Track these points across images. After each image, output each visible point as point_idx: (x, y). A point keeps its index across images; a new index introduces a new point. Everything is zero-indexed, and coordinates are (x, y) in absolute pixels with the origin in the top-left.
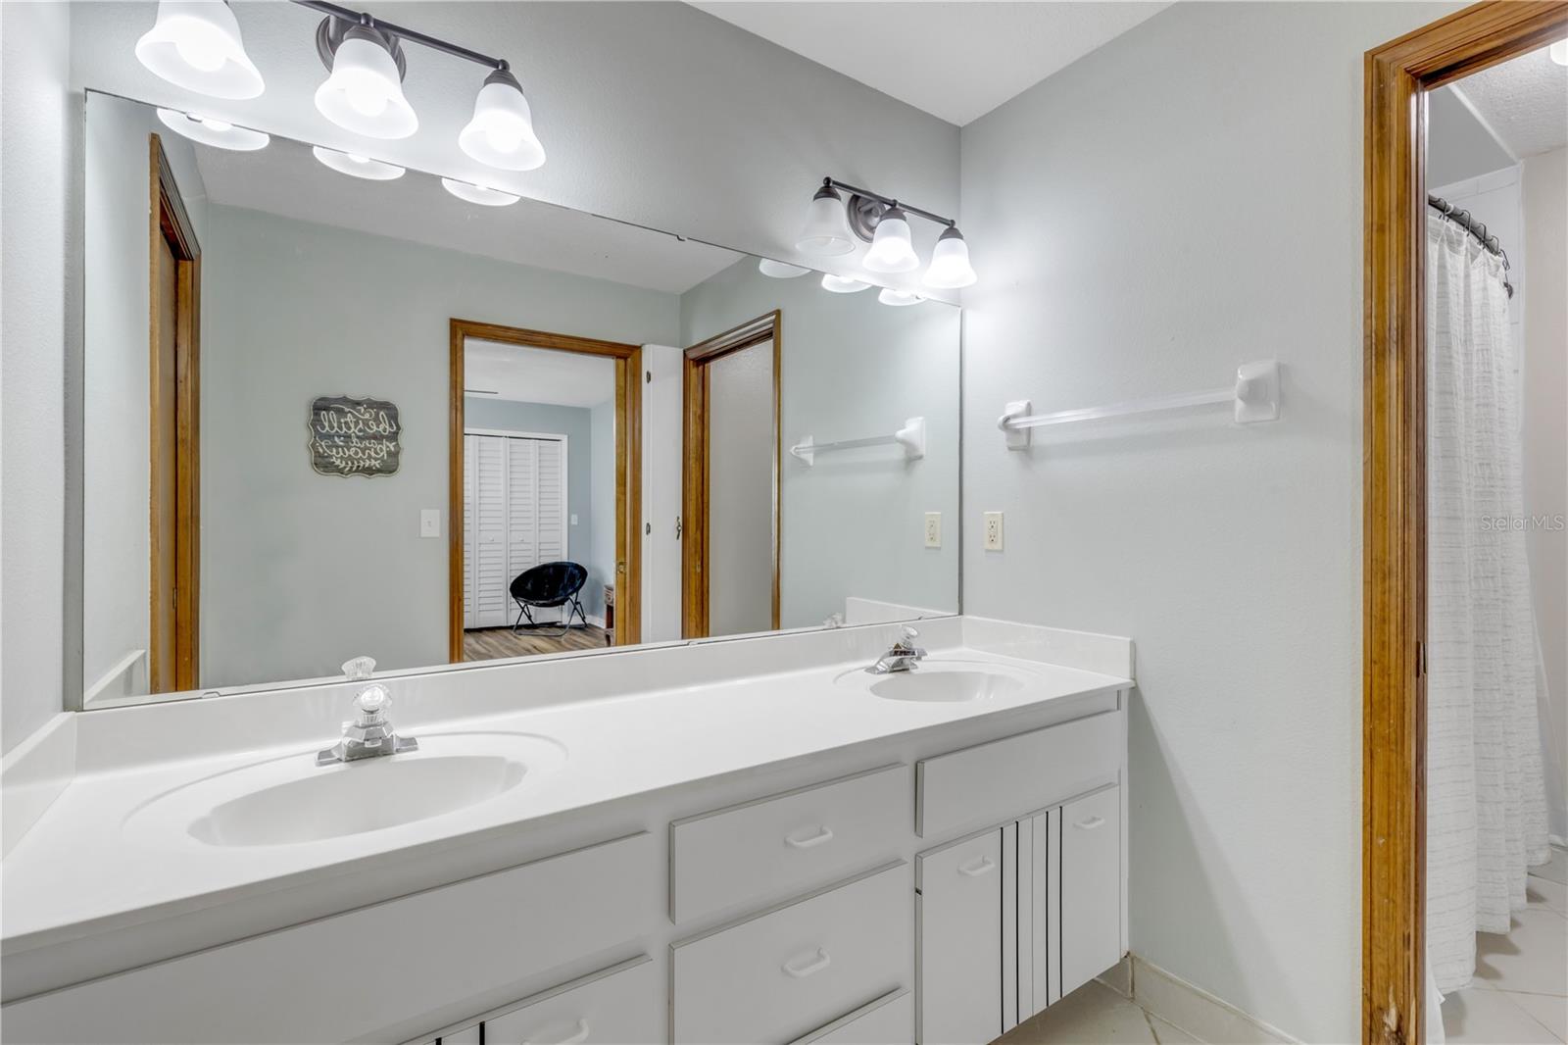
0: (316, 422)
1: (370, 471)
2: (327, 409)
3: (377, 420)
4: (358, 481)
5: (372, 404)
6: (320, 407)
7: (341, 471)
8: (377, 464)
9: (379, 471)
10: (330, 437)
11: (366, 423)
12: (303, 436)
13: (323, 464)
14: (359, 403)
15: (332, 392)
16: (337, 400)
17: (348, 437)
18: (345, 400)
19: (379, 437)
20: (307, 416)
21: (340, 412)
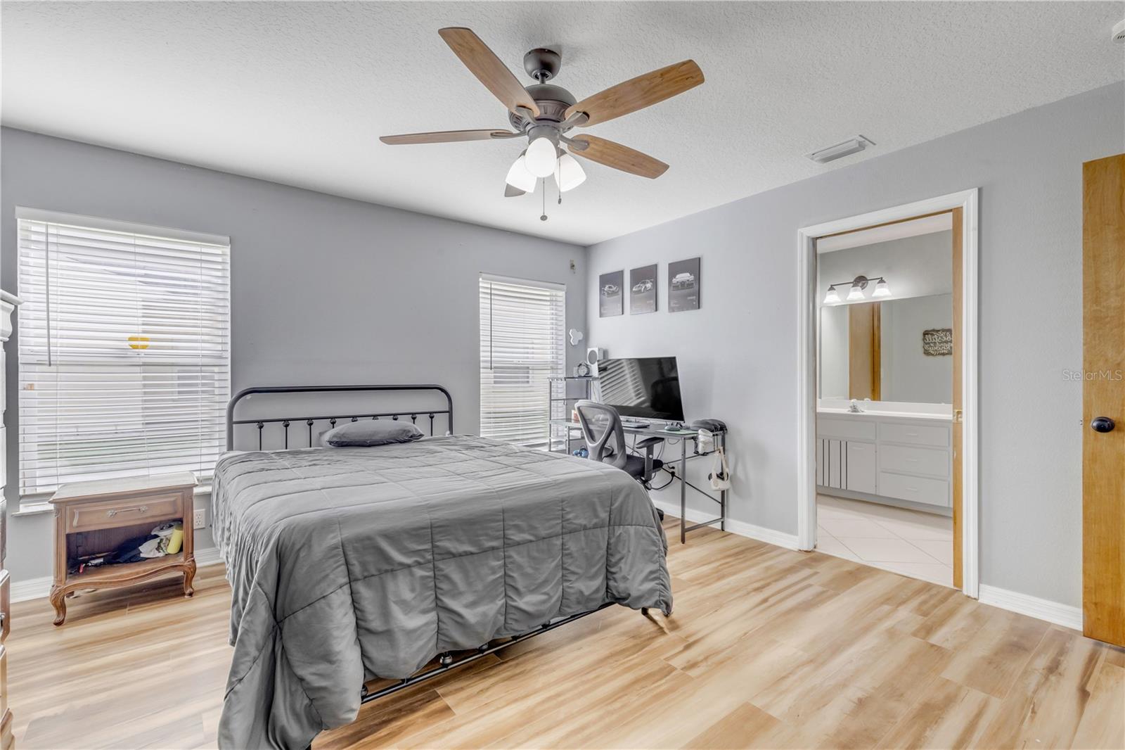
0: (924, 339)
1: (943, 354)
2: (927, 334)
3: (946, 336)
4: (941, 357)
5: (943, 330)
6: (926, 333)
7: (933, 355)
8: (946, 352)
9: (947, 354)
10: (929, 343)
11: (942, 337)
12: (921, 343)
13: (927, 353)
14: (939, 331)
15: (930, 328)
16: (931, 331)
17: (935, 343)
18: (934, 330)
19: (947, 342)
20: (922, 337)
21: (932, 335)
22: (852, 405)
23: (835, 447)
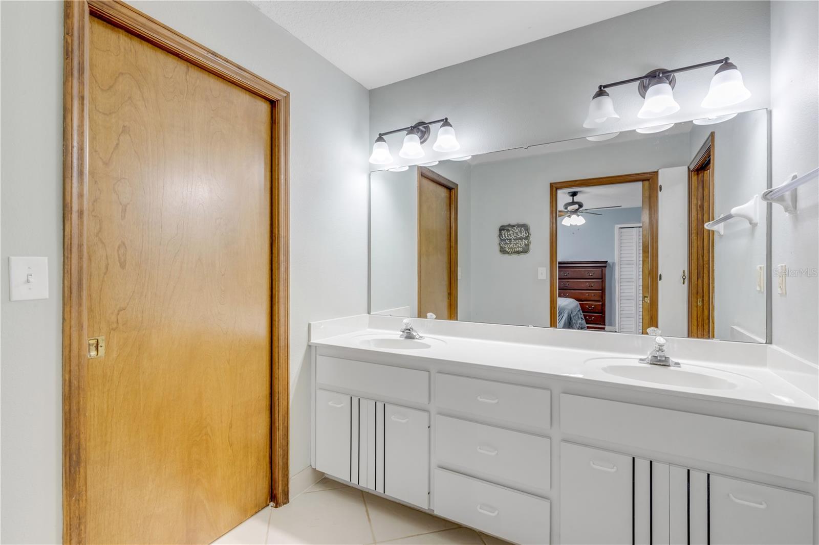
0: (500, 235)
1: (518, 252)
2: (503, 230)
3: (521, 232)
4: (515, 256)
5: (519, 226)
6: (502, 229)
7: (508, 253)
8: (521, 249)
9: (522, 252)
10: (504, 240)
11: (517, 233)
12: (496, 240)
13: (503, 251)
14: (514, 226)
15: (506, 224)
16: (507, 226)
17: (510, 240)
18: (509, 225)
19: (521, 239)
20: (497, 233)
21: (508, 230)
22: (404, 327)
23: (367, 408)
